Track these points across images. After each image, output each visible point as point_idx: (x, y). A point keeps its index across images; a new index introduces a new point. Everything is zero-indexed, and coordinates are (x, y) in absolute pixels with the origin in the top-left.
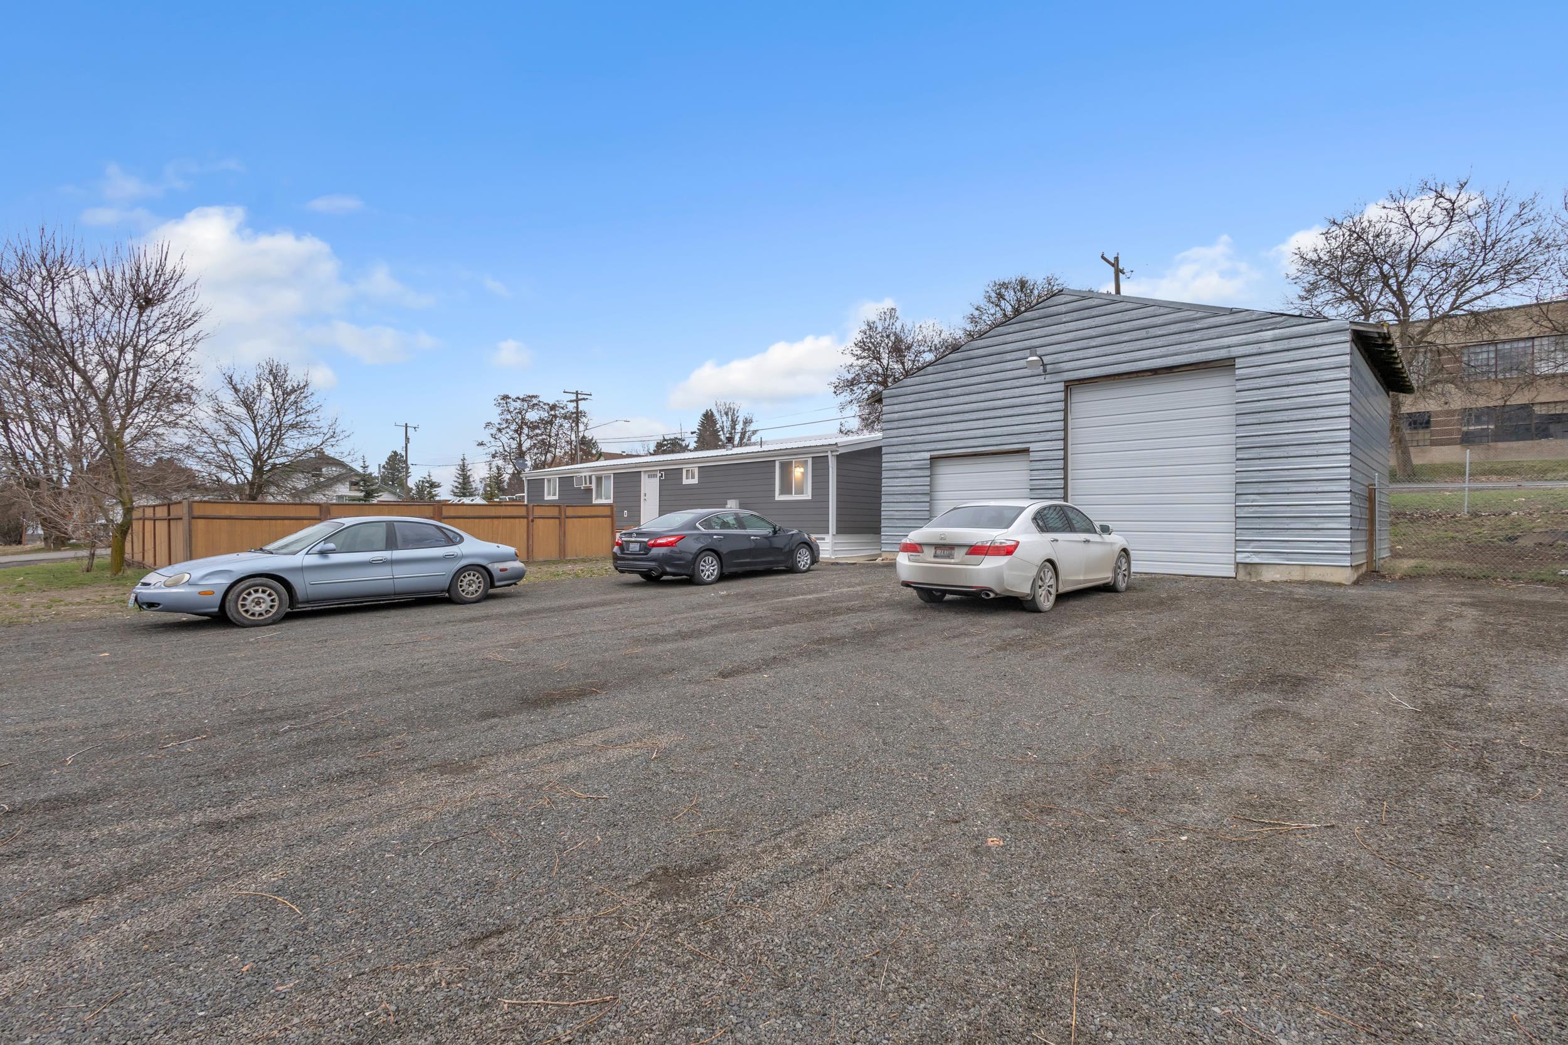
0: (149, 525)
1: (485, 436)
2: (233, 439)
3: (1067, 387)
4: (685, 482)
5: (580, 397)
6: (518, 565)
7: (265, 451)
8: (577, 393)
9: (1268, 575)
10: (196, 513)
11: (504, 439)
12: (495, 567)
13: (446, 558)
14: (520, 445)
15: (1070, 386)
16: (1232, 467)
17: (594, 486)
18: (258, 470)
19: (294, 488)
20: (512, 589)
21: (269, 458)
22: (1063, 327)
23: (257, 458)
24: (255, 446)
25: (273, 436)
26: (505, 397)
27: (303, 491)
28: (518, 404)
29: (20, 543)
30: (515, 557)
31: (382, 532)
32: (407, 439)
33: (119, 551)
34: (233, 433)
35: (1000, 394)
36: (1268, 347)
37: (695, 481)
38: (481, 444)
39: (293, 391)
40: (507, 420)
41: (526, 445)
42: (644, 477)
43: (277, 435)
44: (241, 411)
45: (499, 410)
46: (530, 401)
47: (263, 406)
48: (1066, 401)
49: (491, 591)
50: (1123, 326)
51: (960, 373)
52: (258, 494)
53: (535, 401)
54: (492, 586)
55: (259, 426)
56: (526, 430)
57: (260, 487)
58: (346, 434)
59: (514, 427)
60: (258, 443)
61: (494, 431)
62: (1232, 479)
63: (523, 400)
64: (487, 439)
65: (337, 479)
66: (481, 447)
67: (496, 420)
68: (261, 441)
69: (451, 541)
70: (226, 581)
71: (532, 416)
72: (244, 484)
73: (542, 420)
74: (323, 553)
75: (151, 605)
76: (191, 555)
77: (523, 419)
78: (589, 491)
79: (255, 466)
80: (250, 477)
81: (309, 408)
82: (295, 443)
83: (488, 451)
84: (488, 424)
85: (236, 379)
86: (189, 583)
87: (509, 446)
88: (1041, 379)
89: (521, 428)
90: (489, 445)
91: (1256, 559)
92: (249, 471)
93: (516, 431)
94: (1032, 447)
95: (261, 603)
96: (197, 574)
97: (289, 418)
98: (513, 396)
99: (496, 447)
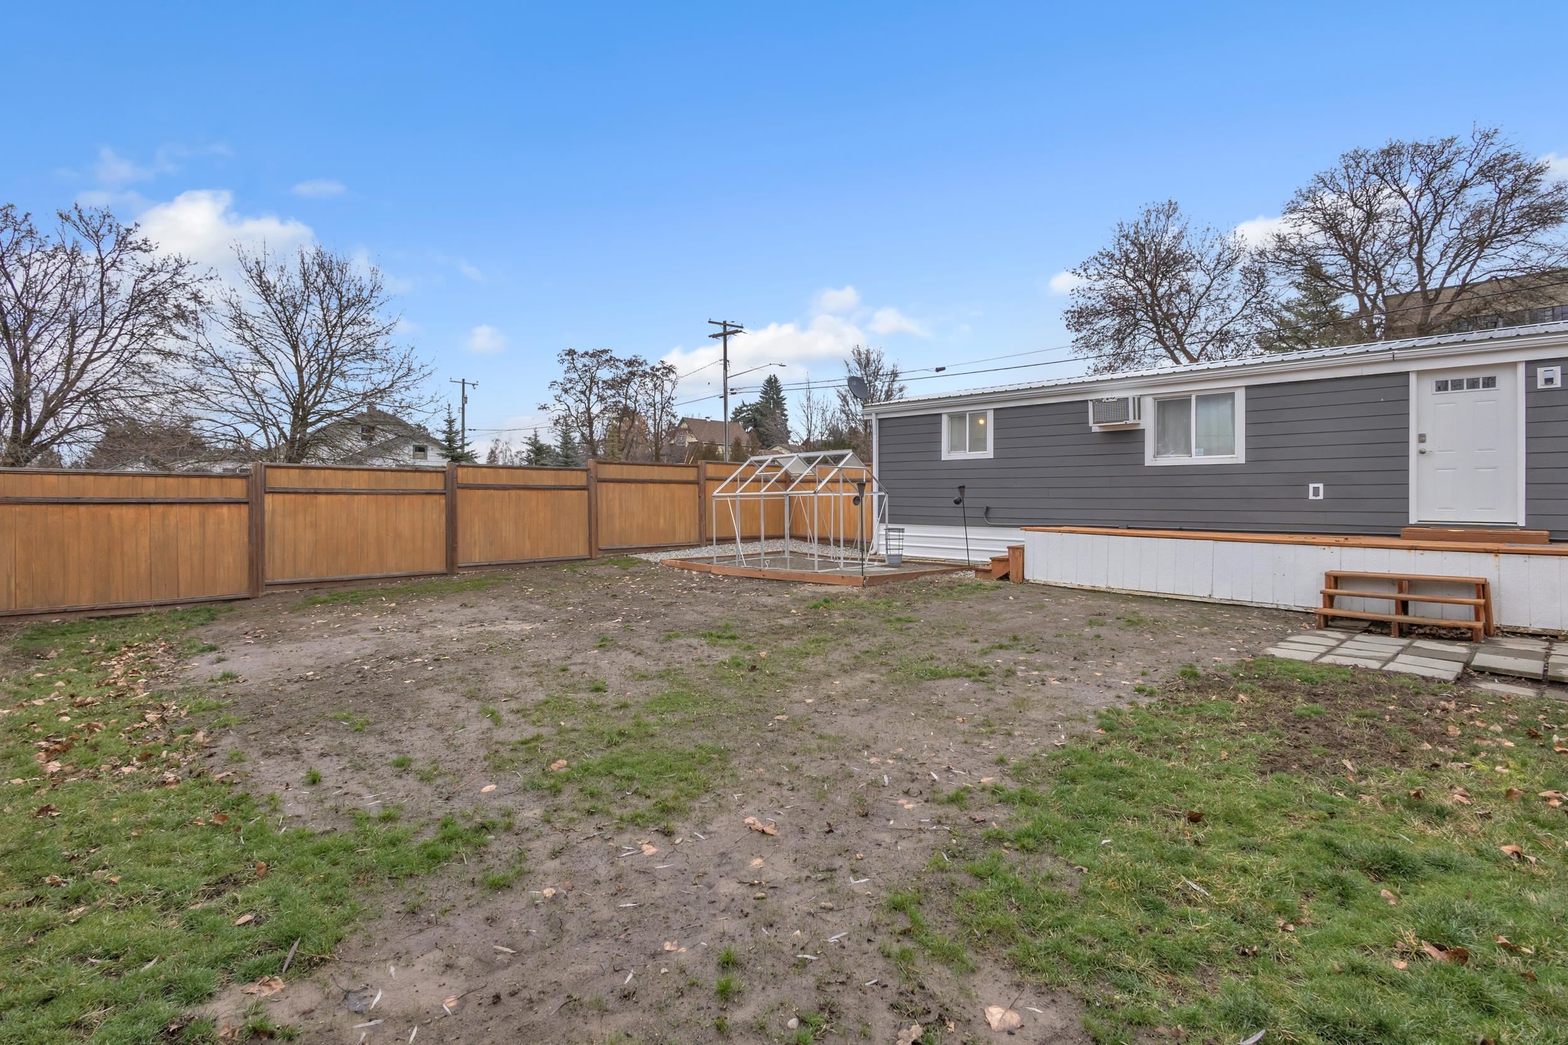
1: (548, 398)
5: (729, 329)
7: (310, 392)
8: (725, 324)
11: (570, 401)
14: (588, 409)
18: (300, 417)
21: (317, 402)
23: (298, 401)
24: (296, 384)
26: (571, 353)
28: (586, 360)
32: (465, 399)
38: (544, 408)
40: (573, 380)
41: (596, 409)
45: (564, 367)
46: (601, 357)
52: (300, 457)
53: (607, 357)
55: (302, 353)
56: (595, 393)
58: (426, 371)
59: (581, 387)
60: (301, 378)
61: (559, 392)
63: (593, 355)
64: (550, 401)
67: (561, 379)
68: (306, 377)
71: (604, 374)
72: (277, 442)
73: (616, 378)
77: (592, 377)
79: (296, 415)
80: (287, 431)
81: (374, 327)
83: (550, 416)
84: (552, 385)
85: (271, 277)
87: (576, 410)
89: (589, 389)
90: (552, 408)
92: (286, 422)
93: (583, 393)
98: (581, 351)
99: (559, 410)
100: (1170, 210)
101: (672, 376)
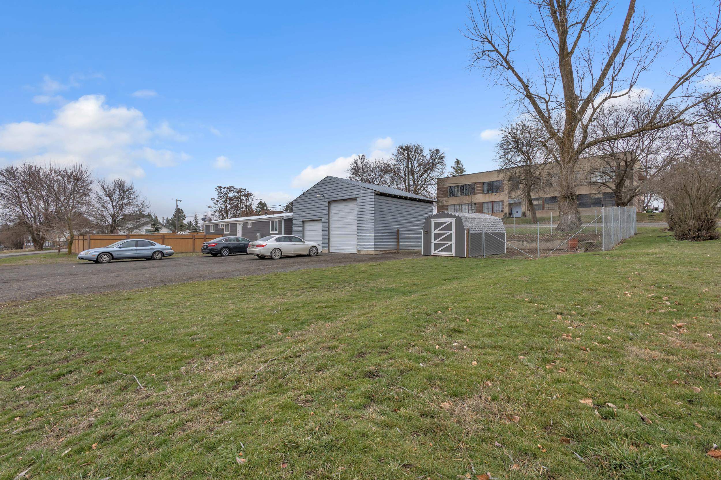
0: (77, 241)
1: (211, 203)
2: (104, 210)
3: (329, 203)
4: (248, 227)
6: (172, 251)
7: (116, 213)
9: (362, 253)
10: (91, 238)
11: (219, 205)
12: (164, 252)
13: (150, 249)
14: (226, 207)
15: (330, 202)
16: (356, 225)
17: (224, 228)
18: (114, 221)
19: (127, 227)
20: (170, 257)
21: (118, 216)
22: (328, 186)
23: (113, 216)
24: (113, 212)
25: (119, 208)
26: (220, 187)
27: (131, 228)
28: (225, 190)
29: (22, 248)
30: (171, 249)
31: (134, 243)
33: (70, 249)
34: (104, 207)
35: (316, 204)
36: (362, 195)
37: (251, 227)
38: (210, 207)
39: (127, 190)
40: (221, 197)
41: (229, 206)
42: (238, 225)
43: (121, 207)
44: (107, 199)
45: (217, 193)
46: (230, 189)
47: (116, 197)
48: (329, 206)
49: (163, 258)
50: (338, 187)
51: (308, 197)
52: (114, 229)
53: (232, 189)
54: (164, 256)
55: (114, 204)
56: (228, 202)
57: (115, 227)
59: (224, 200)
61: (215, 201)
62: (356, 228)
63: (227, 188)
64: (212, 205)
65: (145, 224)
66: (210, 208)
67: (216, 197)
68: (115, 210)
69: (152, 245)
70: (98, 253)
71: (231, 195)
72: (108, 226)
73: (235, 197)
74: (120, 248)
75: (82, 258)
76: (90, 248)
77: (227, 196)
78: (223, 229)
79: (113, 219)
80: (111, 223)
81: (133, 197)
82: (127, 210)
83: (213, 209)
84: (212, 199)
85: (105, 187)
86: (90, 254)
87: (221, 207)
88: (323, 200)
89: (226, 200)
90: (213, 207)
91: (360, 249)
92: (110, 221)
93: (224, 201)
94: (322, 219)
95: (105, 258)
96: (92, 252)
97: (125, 201)
98: (223, 187)
99: (216, 208)
100: (363, 157)
101: (252, 197)
